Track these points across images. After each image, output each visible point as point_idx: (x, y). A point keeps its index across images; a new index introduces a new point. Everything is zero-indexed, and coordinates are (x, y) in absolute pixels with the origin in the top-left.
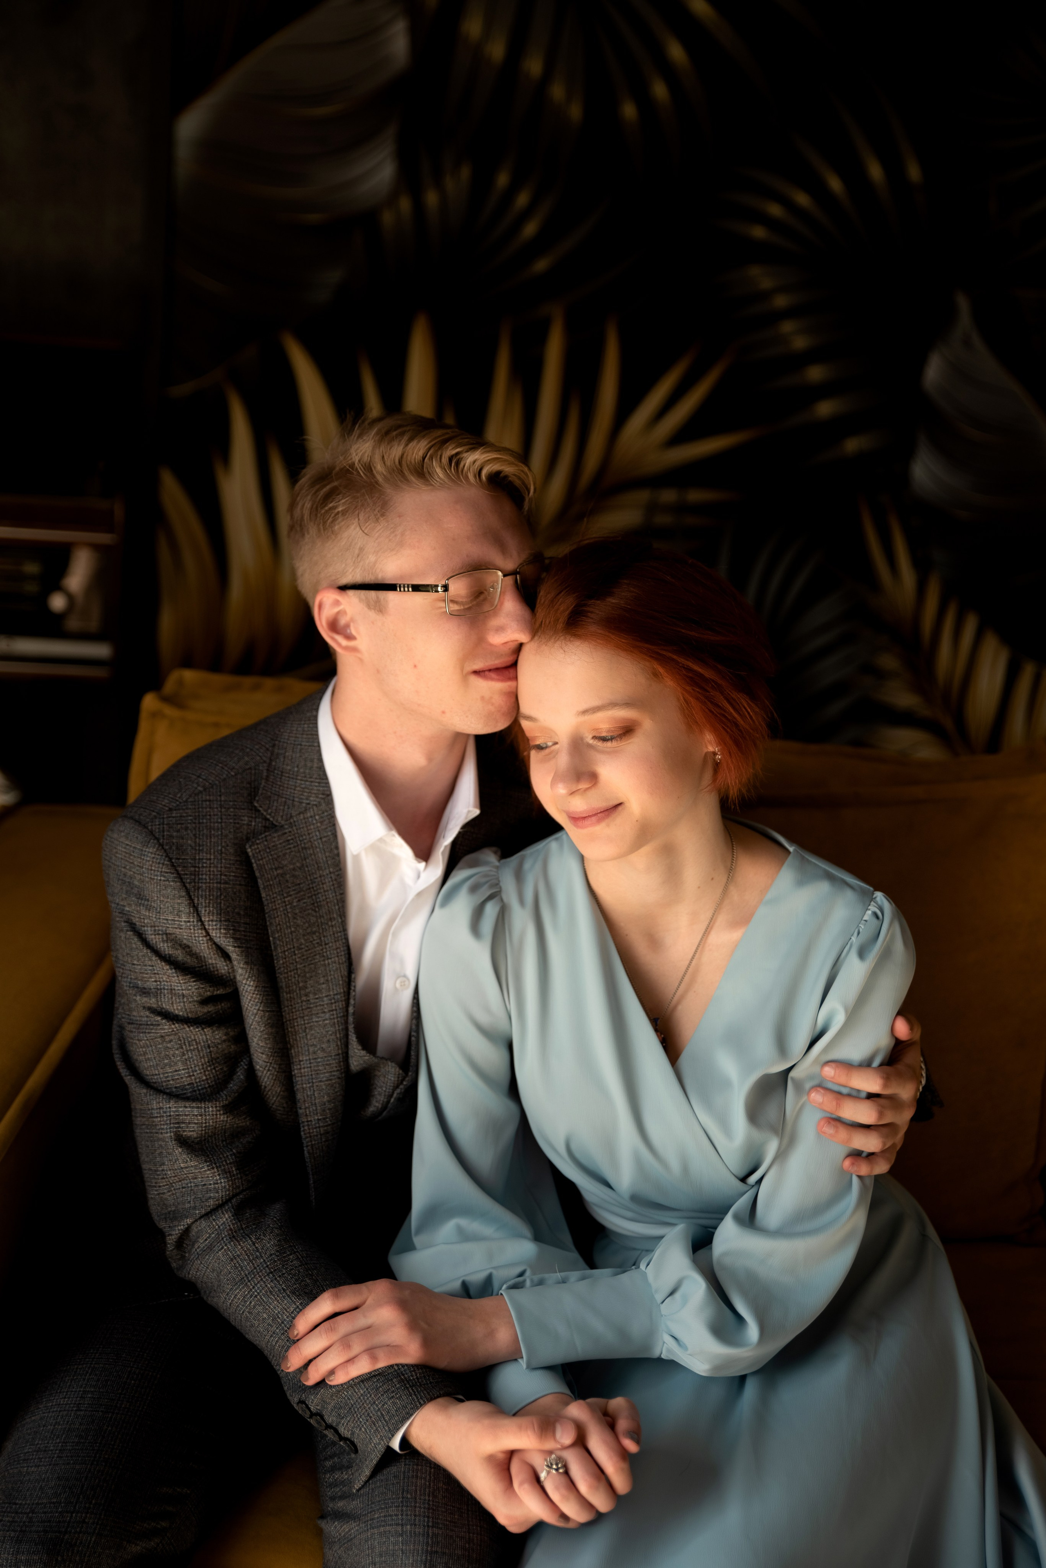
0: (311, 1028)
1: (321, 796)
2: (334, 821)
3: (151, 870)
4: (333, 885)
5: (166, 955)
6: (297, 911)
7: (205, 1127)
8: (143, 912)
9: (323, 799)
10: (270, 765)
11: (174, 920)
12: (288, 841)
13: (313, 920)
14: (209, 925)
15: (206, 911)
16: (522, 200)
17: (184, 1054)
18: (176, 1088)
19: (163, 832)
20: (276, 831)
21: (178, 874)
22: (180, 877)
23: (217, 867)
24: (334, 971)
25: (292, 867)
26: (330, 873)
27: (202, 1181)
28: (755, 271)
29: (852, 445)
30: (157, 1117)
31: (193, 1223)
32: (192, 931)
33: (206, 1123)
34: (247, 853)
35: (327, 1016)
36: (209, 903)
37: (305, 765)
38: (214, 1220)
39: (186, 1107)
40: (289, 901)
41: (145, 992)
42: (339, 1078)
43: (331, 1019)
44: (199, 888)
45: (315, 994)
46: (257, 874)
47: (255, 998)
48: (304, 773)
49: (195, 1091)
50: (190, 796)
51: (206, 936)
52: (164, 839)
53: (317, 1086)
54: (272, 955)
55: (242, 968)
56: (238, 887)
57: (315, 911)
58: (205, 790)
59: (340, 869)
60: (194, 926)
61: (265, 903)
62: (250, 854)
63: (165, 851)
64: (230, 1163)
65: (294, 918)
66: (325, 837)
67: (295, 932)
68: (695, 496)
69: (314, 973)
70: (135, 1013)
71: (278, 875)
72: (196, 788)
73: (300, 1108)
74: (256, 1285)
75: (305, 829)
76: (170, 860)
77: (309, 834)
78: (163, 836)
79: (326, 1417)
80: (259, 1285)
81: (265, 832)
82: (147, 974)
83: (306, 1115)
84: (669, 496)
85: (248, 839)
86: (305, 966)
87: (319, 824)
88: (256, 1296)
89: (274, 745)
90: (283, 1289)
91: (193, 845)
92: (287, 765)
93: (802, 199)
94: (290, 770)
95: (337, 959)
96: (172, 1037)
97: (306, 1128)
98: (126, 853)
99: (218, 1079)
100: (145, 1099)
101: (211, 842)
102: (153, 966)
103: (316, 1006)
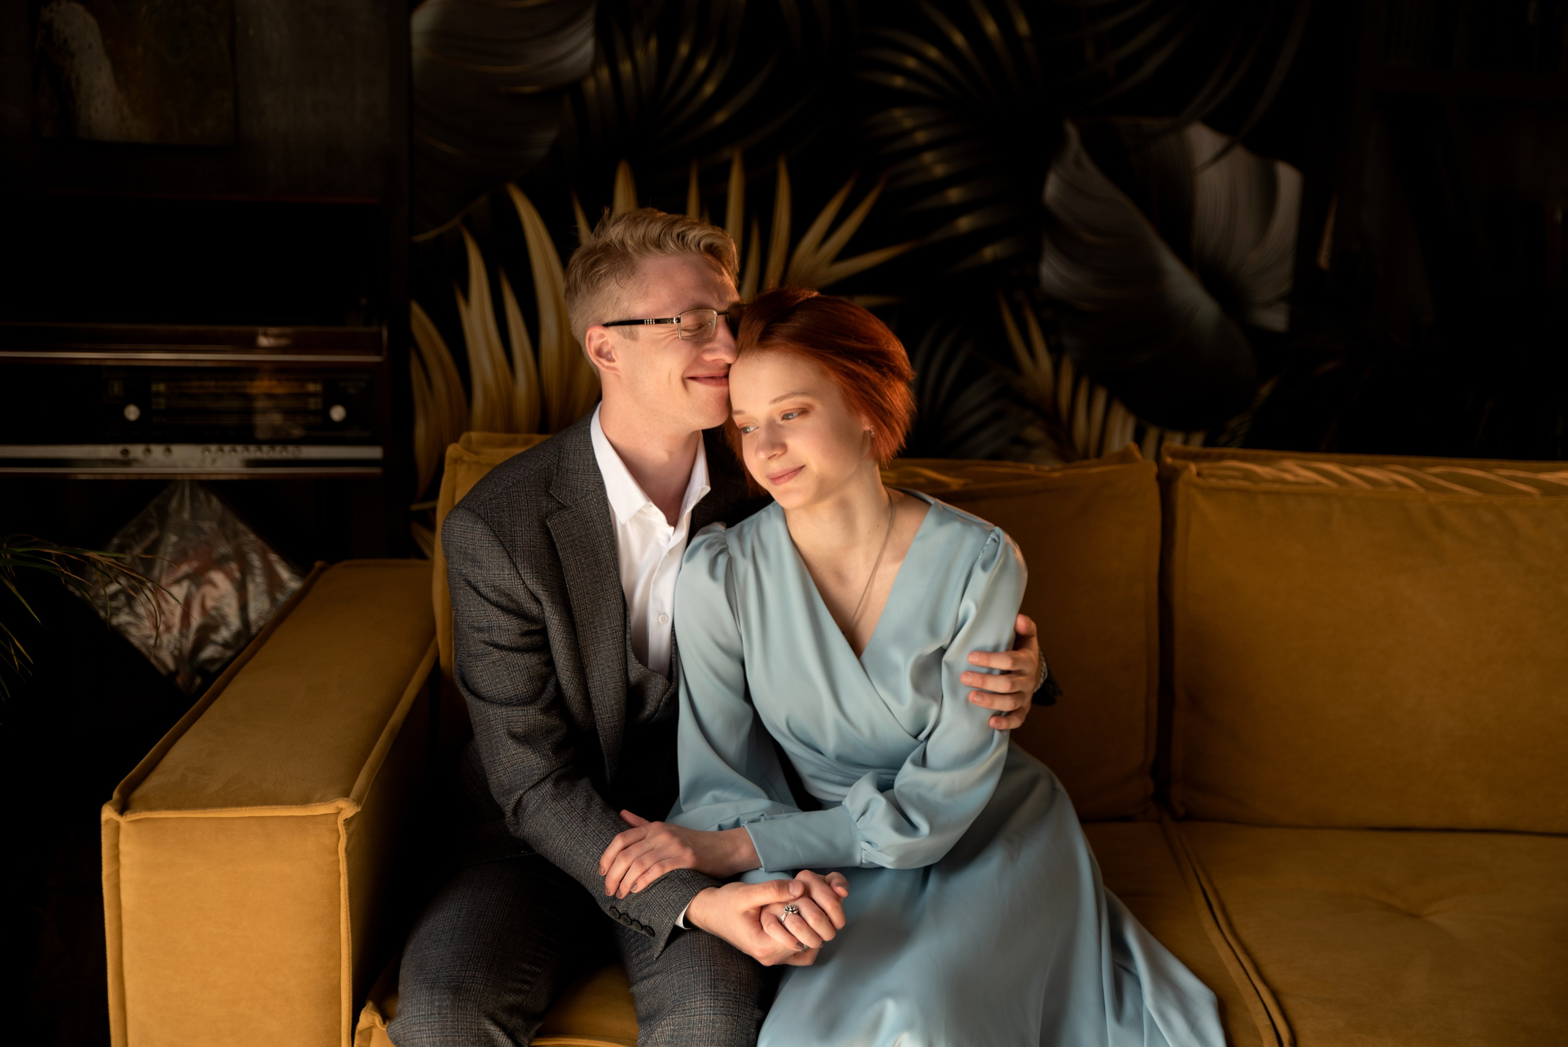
0: (599, 653)
1: (596, 484)
2: (607, 502)
3: (481, 540)
4: (609, 547)
5: (494, 601)
7: (528, 724)
8: (477, 571)
9: (599, 486)
10: (558, 465)
11: (500, 574)
12: (576, 517)
14: (525, 576)
15: (522, 566)
16: (701, 65)
17: (510, 674)
18: (505, 699)
19: (487, 514)
20: (566, 510)
21: (501, 541)
22: (502, 543)
23: (527, 536)
24: (613, 610)
25: (579, 535)
26: (606, 539)
27: (528, 764)
28: (898, 113)
30: (493, 720)
31: (524, 793)
32: (513, 581)
33: (528, 721)
34: (547, 526)
35: (611, 642)
36: (524, 560)
37: (584, 464)
38: (539, 790)
39: (513, 711)
40: (578, 559)
41: (480, 630)
42: (622, 687)
43: (613, 644)
44: (515, 551)
45: (601, 627)
46: (555, 540)
47: (560, 629)
48: (583, 469)
49: (519, 700)
50: (504, 489)
51: (523, 585)
52: (488, 518)
53: (606, 693)
54: (569, 599)
55: (550, 606)
56: (543, 550)
57: (598, 566)
58: (514, 485)
59: (613, 536)
60: (514, 577)
61: (562, 560)
62: (550, 526)
63: (490, 526)
64: (548, 749)
66: (601, 513)
67: (584, 581)
69: (599, 612)
70: (472, 649)
71: (570, 541)
72: (507, 484)
73: (595, 710)
74: (574, 830)
75: (587, 508)
76: (494, 532)
77: (590, 512)
78: (488, 517)
79: (630, 915)
80: (576, 830)
81: (558, 511)
82: (481, 617)
83: (600, 714)
85: (547, 517)
86: (592, 607)
87: (596, 505)
88: (575, 838)
89: (560, 452)
90: (593, 830)
91: (509, 521)
92: (571, 465)
93: (933, 53)
94: (573, 468)
95: (615, 600)
96: (500, 663)
97: (600, 723)
98: (461, 531)
99: (535, 691)
100: (483, 710)
101: (521, 519)
102: (485, 610)
103: (602, 636)
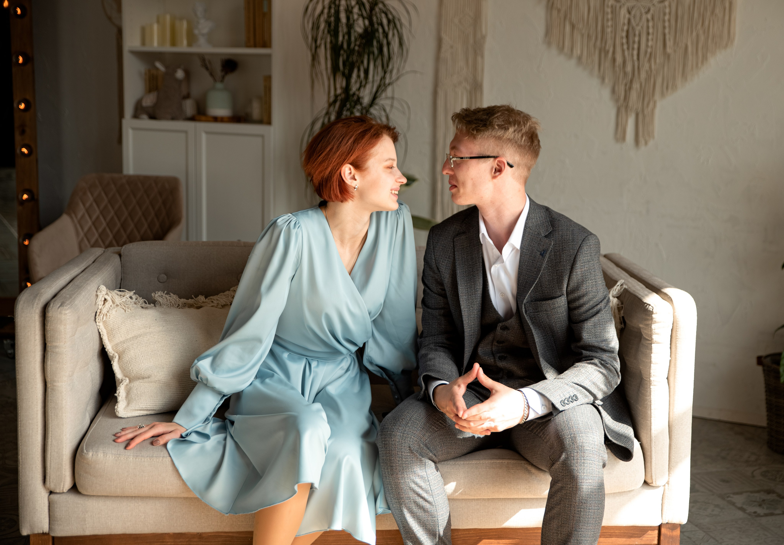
6: (466, 260)
13: (471, 263)
65: (465, 262)
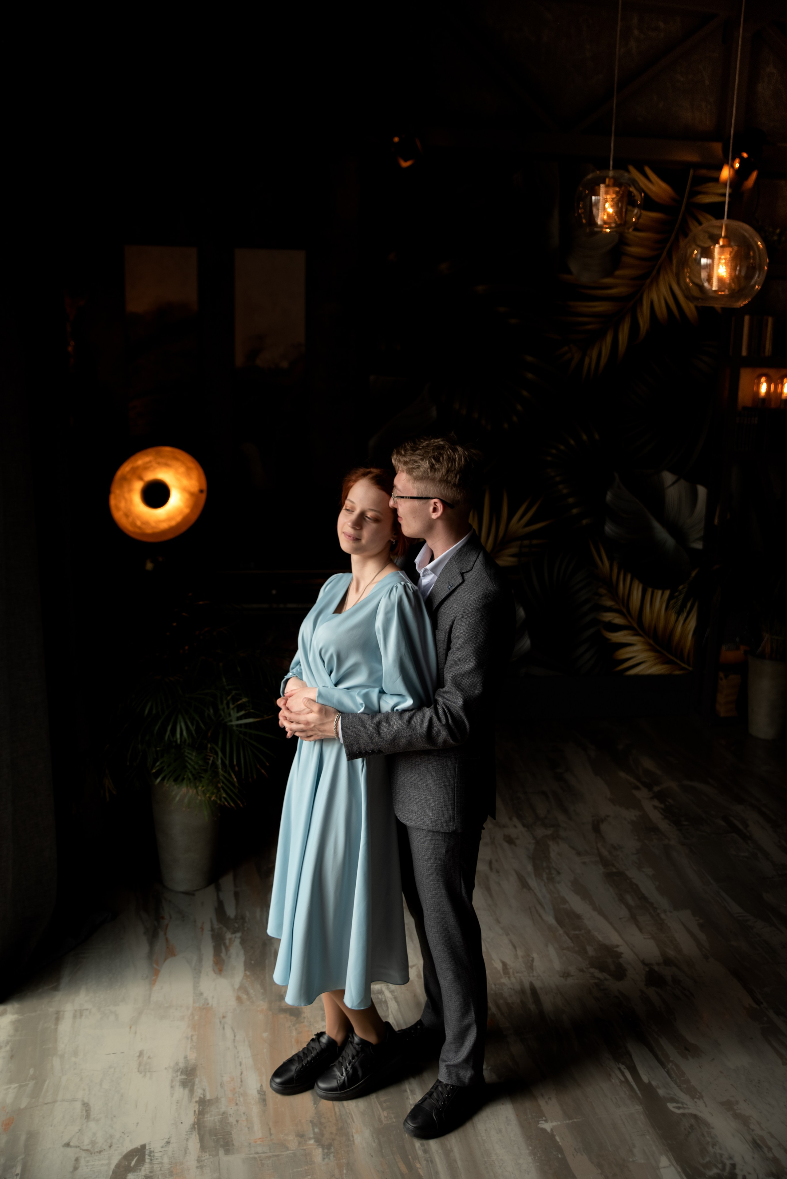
29: (584, 522)
68: (535, 542)
84: (526, 542)
